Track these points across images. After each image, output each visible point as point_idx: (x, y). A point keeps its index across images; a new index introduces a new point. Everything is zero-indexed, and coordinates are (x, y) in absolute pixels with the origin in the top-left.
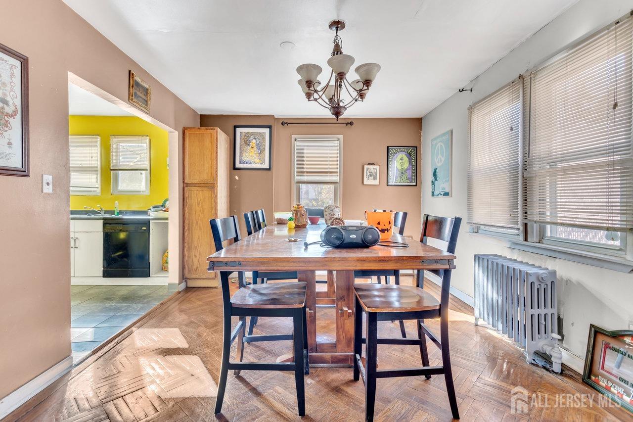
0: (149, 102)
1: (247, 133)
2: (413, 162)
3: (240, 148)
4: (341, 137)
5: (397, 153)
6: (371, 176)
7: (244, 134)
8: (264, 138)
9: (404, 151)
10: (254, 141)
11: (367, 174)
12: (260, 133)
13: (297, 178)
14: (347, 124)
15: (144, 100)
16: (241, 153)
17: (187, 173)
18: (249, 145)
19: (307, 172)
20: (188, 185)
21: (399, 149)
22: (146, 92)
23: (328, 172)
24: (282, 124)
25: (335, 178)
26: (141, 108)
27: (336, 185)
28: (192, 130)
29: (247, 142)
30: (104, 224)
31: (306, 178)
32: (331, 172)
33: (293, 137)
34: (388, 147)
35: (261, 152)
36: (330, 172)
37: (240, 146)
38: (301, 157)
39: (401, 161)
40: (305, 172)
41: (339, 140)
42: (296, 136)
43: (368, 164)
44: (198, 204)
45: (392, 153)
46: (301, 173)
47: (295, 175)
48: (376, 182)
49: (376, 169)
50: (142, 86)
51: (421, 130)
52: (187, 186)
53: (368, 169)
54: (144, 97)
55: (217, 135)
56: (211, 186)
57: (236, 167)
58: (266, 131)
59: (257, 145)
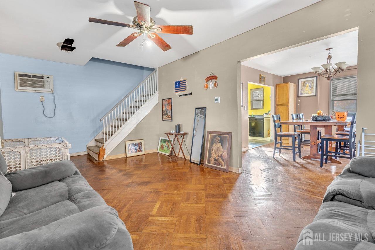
0: (265, 81)
3: (301, 88)
8: (313, 82)
10: (308, 84)
12: (311, 80)
16: (301, 90)
17: (277, 101)
18: (305, 86)
19: (339, 95)
20: (277, 105)
22: (264, 78)
23: (352, 94)
28: (279, 85)
29: (304, 85)
30: (250, 120)
31: (338, 98)
35: (312, 88)
36: (354, 94)
37: (301, 87)
38: (335, 88)
40: (337, 95)
44: (282, 112)
46: (335, 96)
47: (332, 97)
54: (263, 80)
55: (289, 85)
56: (287, 105)
57: (299, 96)
58: (315, 79)
59: (309, 85)
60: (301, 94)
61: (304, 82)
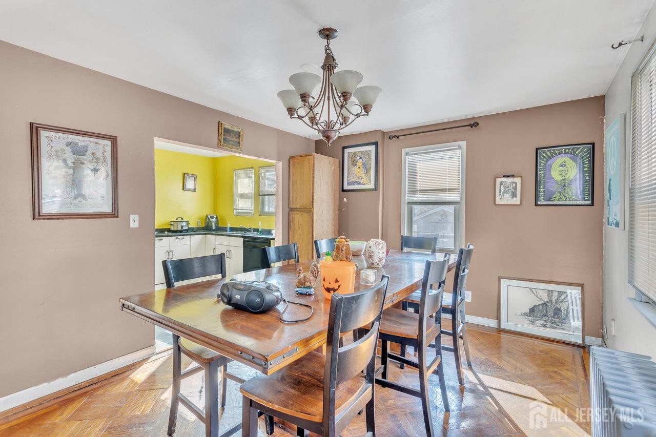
0: (241, 143)
1: (355, 153)
2: (585, 167)
3: (348, 169)
4: (463, 144)
5: (553, 157)
6: (507, 192)
7: (351, 154)
8: (370, 156)
9: (568, 153)
10: (361, 160)
11: (500, 189)
12: (366, 151)
13: (407, 198)
14: (471, 126)
15: (236, 142)
16: (348, 174)
17: (291, 199)
18: (356, 165)
19: (420, 190)
21: (557, 150)
22: (238, 135)
23: (445, 189)
24: (389, 138)
25: (455, 197)
26: (232, 149)
27: (457, 206)
28: (296, 158)
29: (354, 163)
30: (244, 241)
31: (419, 197)
32: (451, 190)
33: (404, 151)
34: (537, 149)
35: (368, 171)
36: (449, 189)
37: (348, 167)
38: (413, 174)
39: (561, 168)
40: (417, 191)
41: (460, 147)
42: (407, 150)
43: (504, 176)
44: (299, 228)
45: (544, 157)
46: (413, 192)
47: (407, 194)
48: (517, 201)
49: (516, 183)
50: (233, 131)
51: (604, 115)
52: (291, 211)
53: (501, 184)
54: (236, 140)
55: (314, 160)
56: (308, 210)
57: (345, 188)
58: (372, 148)
59: (364, 164)
60: (348, 184)
61: (355, 154)
